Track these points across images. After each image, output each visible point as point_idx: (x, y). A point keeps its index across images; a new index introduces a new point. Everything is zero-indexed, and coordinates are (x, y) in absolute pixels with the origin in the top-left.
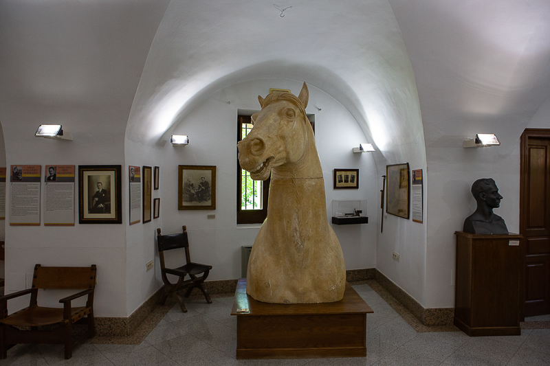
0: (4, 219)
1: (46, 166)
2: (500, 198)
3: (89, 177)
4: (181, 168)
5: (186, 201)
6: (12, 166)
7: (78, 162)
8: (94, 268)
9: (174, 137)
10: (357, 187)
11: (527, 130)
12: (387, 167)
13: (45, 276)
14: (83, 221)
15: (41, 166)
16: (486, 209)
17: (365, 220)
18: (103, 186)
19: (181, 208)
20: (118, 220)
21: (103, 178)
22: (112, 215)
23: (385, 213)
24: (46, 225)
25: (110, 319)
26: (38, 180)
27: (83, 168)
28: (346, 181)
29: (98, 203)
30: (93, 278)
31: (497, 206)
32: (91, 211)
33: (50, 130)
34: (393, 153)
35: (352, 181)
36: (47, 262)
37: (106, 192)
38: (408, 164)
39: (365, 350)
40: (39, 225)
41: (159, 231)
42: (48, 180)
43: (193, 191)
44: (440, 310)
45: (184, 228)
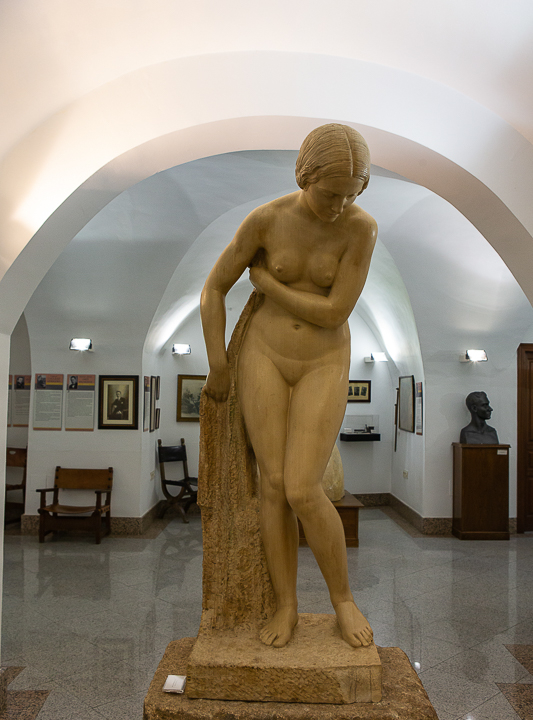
0: (27, 426)
1: (68, 376)
2: (490, 410)
3: (109, 386)
4: (181, 378)
5: (185, 412)
6: (37, 375)
7: (98, 372)
8: (110, 470)
9: (177, 346)
10: (369, 401)
11: (522, 345)
12: (400, 379)
13: (66, 478)
14: (102, 426)
15: (63, 375)
16: (479, 421)
17: (377, 437)
18: (122, 395)
19: (179, 419)
20: (135, 426)
21: (122, 387)
22: (130, 421)
23: (398, 430)
24: (67, 430)
25: (124, 519)
26: (61, 388)
27: (103, 378)
28: (356, 394)
29: (117, 410)
30: (110, 479)
31: (488, 418)
32: (110, 417)
33: (81, 344)
34: (403, 364)
35: (364, 394)
36: (65, 465)
37: (125, 400)
38: (413, 377)
39: (357, 540)
40: (60, 429)
41: (160, 442)
42: (70, 388)
43: (192, 402)
44: (438, 519)
45: (182, 441)
